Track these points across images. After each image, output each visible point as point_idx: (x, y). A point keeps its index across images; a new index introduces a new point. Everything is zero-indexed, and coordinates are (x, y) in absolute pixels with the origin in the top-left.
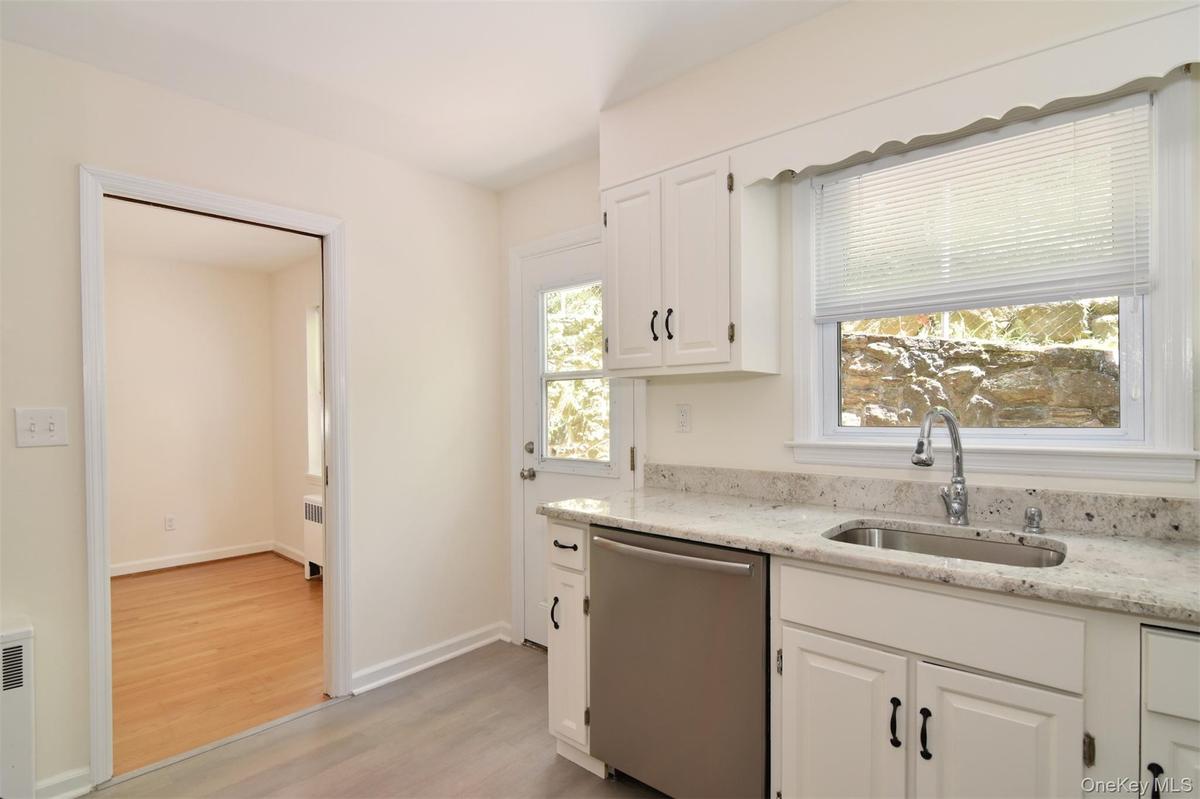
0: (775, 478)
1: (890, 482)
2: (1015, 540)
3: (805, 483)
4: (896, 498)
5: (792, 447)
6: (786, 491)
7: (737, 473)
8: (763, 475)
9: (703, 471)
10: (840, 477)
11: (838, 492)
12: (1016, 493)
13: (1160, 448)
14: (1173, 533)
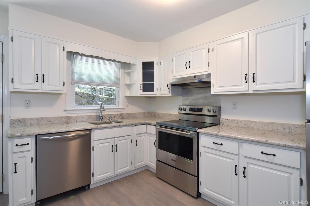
0: (62, 118)
1: (87, 116)
2: (110, 121)
3: (69, 118)
4: (89, 118)
5: (66, 111)
6: (65, 120)
7: (50, 118)
8: (58, 118)
9: (37, 119)
10: (78, 116)
11: (77, 119)
12: (106, 115)
13: (120, 107)
14: (122, 118)
